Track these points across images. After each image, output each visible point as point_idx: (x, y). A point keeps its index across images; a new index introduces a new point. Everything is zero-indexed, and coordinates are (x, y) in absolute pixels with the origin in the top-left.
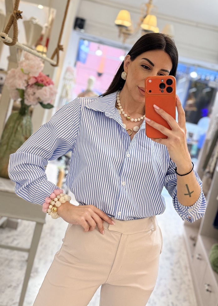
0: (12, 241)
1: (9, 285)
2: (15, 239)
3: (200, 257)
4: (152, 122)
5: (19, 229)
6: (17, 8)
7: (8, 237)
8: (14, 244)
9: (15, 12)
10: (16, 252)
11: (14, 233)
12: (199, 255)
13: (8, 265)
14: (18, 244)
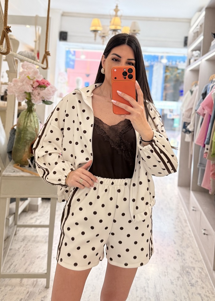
0: (36, 221)
1: (38, 257)
2: (37, 219)
3: (194, 209)
4: (118, 102)
5: (40, 210)
6: (6, 25)
7: (32, 218)
8: (38, 223)
9: (5, 27)
10: (40, 229)
11: (36, 214)
12: (194, 207)
13: (34, 241)
14: (41, 222)
